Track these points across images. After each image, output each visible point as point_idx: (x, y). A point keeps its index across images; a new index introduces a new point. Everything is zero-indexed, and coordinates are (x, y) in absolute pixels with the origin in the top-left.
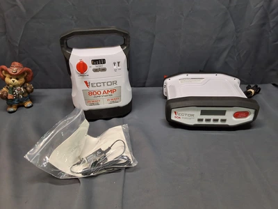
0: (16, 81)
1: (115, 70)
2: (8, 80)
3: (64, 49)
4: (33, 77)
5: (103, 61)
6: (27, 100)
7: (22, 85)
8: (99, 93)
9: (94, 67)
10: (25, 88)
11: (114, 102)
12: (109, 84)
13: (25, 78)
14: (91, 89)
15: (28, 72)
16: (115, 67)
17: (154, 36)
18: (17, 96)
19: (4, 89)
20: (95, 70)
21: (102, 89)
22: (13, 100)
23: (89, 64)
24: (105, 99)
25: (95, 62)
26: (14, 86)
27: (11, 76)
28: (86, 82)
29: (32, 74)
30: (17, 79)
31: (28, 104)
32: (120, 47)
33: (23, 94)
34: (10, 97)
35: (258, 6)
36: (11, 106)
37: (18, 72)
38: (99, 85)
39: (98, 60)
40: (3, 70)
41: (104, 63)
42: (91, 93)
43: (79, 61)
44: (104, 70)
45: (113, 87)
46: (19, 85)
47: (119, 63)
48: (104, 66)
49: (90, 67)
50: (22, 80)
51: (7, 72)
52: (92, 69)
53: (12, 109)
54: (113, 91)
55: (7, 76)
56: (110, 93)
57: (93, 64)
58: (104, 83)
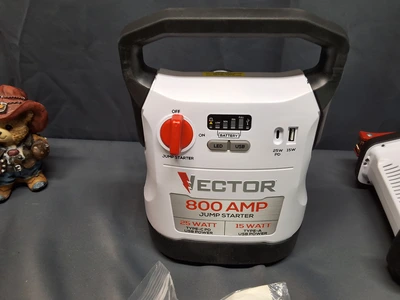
1: (277, 152)
3: (129, 72)
4: (47, 121)
5: (244, 122)
6: (33, 175)
7: (22, 142)
8: (216, 206)
9: (214, 135)
10: (28, 148)
11: (253, 232)
12: (251, 187)
13: (29, 125)
14: (195, 193)
15: (35, 111)
16: (278, 143)
20: (215, 147)
21: (227, 197)
23: (199, 126)
24: (231, 223)
25: (217, 121)
26: (3, 145)
28: (183, 176)
30: (9, 128)
31: (37, 182)
32: (302, 79)
33: (23, 162)
37: (10, 112)
38: (219, 186)
39: (228, 118)
41: (247, 126)
42: (192, 204)
43: (170, 116)
44: (243, 147)
45: (259, 196)
46: (14, 143)
47: (292, 130)
48: (243, 136)
49: (202, 135)
50: (21, 131)
52: (205, 140)
54: (256, 206)
56: (247, 211)
57: (211, 126)
58: (234, 184)
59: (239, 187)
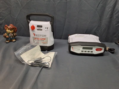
0: (10, 31)
1: (46, 31)
2: (7, 31)
3: (27, 20)
5: (41, 26)
6: (13, 39)
7: (12, 33)
8: (39, 39)
9: (38, 28)
10: (13, 34)
12: (43, 36)
13: (14, 31)
14: (36, 37)
15: (15, 28)
16: (46, 29)
17: (66, 19)
18: (10, 37)
19: (6, 34)
20: (38, 30)
21: (40, 37)
22: (8, 38)
23: (36, 27)
24: (41, 42)
25: (38, 26)
26: (9, 33)
27: (9, 29)
28: (34, 34)
29: (16, 29)
30: (11, 30)
31: (14, 40)
32: (49, 22)
34: (7, 37)
35: (110, 10)
36: (7, 40)
38: (39, 36)
39: (39, 26)
40: (6, 26)
41: (42, 27)
42: (35, 38)
43: (32, 25)
44: (41, 30)
45: (44, 37)
46: (11, 33)
49: (36, 28)
50: (13, 31)
51: (7, 28)
53: (7, 42)
54: (44, 39)
55: (7, 29)
56: (43, 40)
57: (37, 27)
58: (41, 35)
59: (41, 36)
